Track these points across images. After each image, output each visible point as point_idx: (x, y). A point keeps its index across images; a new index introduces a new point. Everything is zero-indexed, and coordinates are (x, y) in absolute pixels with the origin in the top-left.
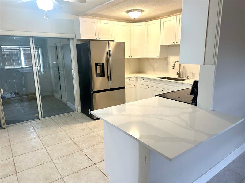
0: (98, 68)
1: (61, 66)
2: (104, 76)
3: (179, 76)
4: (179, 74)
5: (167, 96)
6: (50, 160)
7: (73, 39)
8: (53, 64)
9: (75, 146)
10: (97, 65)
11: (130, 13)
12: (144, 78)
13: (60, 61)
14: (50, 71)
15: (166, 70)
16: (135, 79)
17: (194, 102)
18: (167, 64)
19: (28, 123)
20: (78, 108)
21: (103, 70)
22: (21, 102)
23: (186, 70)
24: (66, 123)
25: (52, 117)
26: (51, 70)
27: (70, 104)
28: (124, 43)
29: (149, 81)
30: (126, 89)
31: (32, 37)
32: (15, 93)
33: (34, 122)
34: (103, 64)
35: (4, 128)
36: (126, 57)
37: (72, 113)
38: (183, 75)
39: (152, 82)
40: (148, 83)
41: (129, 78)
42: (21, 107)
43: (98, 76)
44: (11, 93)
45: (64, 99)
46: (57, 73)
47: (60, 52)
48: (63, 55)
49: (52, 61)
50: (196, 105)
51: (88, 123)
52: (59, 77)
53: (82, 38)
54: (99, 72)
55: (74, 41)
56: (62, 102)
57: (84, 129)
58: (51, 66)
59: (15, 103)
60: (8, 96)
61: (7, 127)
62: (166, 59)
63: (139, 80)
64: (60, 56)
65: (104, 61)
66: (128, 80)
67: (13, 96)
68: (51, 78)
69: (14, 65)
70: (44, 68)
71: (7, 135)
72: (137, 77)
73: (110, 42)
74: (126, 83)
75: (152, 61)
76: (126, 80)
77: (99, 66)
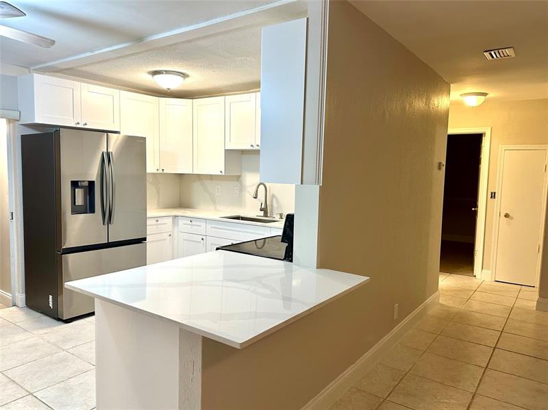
0: (79, 192)
2: (92, 210)
3: (266, 215)
4: (264, 210)
7: (12, 122)
10: (75, 184)
12: (192, 219)
15: (240, 202)
16: (170, 220)
21: (92, 197)
23: (277, 201)
28: (144, 139)
29: (203, 224)
30: (149, 244)
34: (91, 184)
36: (149, 170)
39: (209, 226)
40: (202, 228)
41: (157, 218)
43: (76, 210)
54: (79, 201)
57: (35, 345)
62: (238, 178)
63: (181, 222)
65: (93, 175)
66: (153, 222)
72: (176, 217)
73: (109, 134)
74: (150, 230)
75: (208, 183)
76: (149, 222)
77: (81, 187)
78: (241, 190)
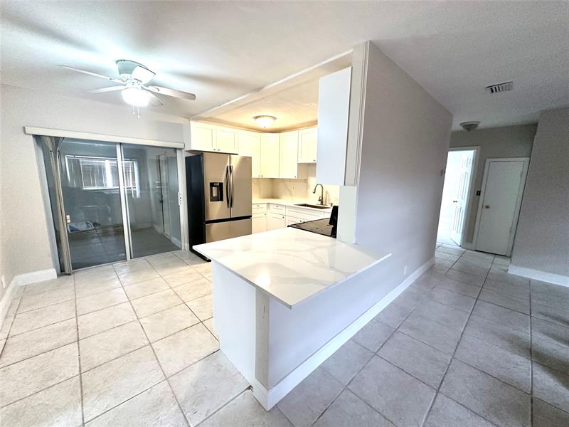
0: (214, 189)
1: (164, 187)
2: (222, 200)
3: (322, 203)
4: (321, 201)
5: (302, 226)
6: (135, 318)
7: (181, 149)
8: (154, 184)
9: (176, 297)
10: (212, 185)
11: (258, 119)
12: (277, 205)
13: (164, 180)
14: (149, 194)
15: (306, 195)
16: (265, 205)
17: (334, 234)
18: (307, 187)
19: (109, 267)
20: (185, 244)
21: (221, 192)
22: (103, 236)
23: (329, 196)
24: (166, 266)
25: (146, 257)
26: (151, 192)
27: (175, 239)
28: (251, 158)
29: (284, 208)
30: (254, 219)
31: (121, 144)
32: (95, 224)
33: (119, 264)
34: (221, 184)
35: (69, 274)
36: (253, 176)
37: (176, 252)
38: (326, 202)
39: (287, 209)
40: (283, 211)
41: (258, 205)
42: (100, 244)
43: (213, 199)
44: (87, 223)
45: (168, 233)
46: (159, 197)
47: (164, 168)
48: (168, 172)
49: (152, 179)
50: (335, 237)
51: (198, 265)
52: (162, 202)
53: (193, 148)
54: (214, 195)
55: (182, 152)
56: (164, 236)
57: (191, 274)
58: (151, 186)
59: (93, 237)
60: (83, 227)
61: (73, 273)
62: (306, 181)
63: (271, 206)
64: (164, 174)
65: (223, 180)
66: (256, 206)
67: (90, 228)
68: (150, 204)
69: (94, 185)
70: (141, 189)
71: (73, 284)
72: (269, 204)
73: (232, 156)
74: (254, 211)
75: (288, 183)
76: (253, 206)
77: (216, 186)
78: (307, 188)
